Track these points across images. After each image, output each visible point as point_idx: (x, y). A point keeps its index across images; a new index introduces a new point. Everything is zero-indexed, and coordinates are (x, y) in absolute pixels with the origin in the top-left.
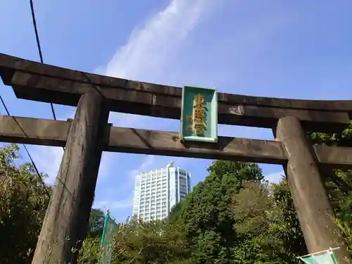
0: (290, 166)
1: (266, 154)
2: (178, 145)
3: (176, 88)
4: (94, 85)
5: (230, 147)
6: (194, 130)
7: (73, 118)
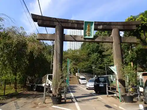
0: (113, 44)
1: (107, 41)
2: (83, 39)
3: (82, 21)
4: (59, 22)
5: (97, 39)
6: (87, 35)
7: (55, 33)
